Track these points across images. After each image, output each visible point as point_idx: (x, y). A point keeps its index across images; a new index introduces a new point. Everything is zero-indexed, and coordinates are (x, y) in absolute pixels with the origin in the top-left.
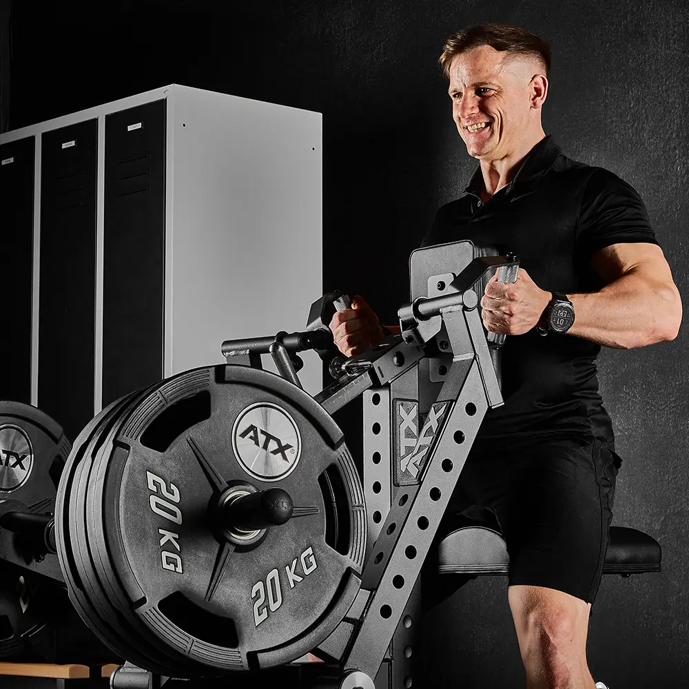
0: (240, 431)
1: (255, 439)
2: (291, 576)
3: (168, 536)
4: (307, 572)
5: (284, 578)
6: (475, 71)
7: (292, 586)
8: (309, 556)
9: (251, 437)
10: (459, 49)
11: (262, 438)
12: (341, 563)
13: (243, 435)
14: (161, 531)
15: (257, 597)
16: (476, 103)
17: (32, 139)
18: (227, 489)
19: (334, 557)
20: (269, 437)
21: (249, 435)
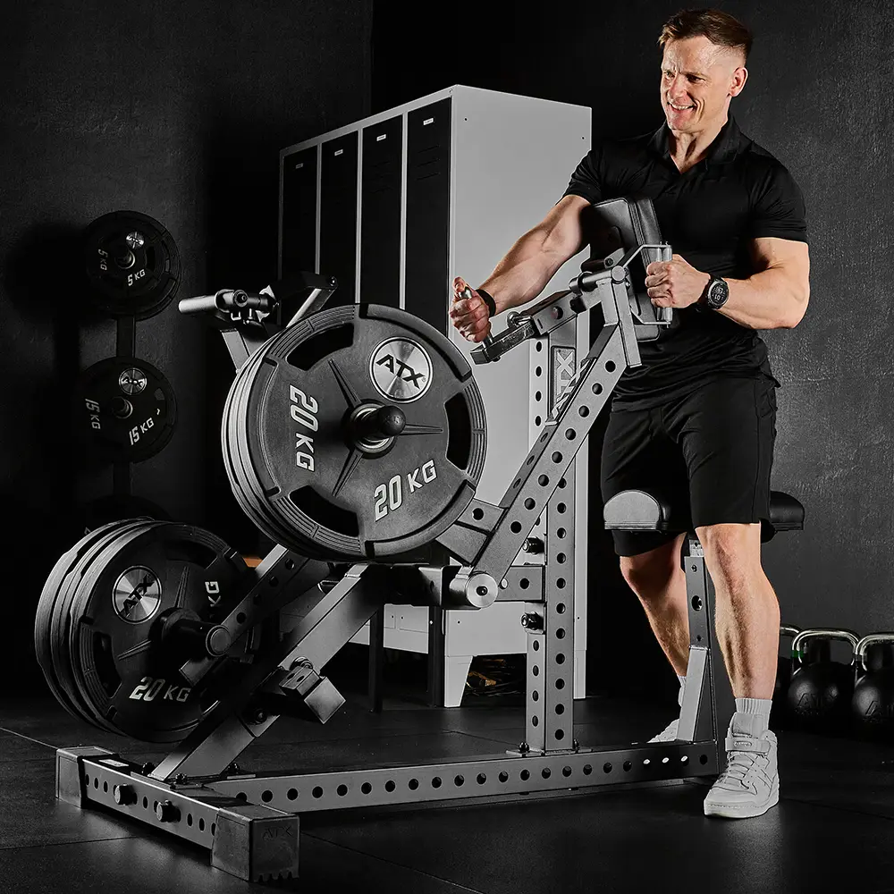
0: (377, 360)
1: (391, 367)
2: (412, 482)
3: (304, 440)
4: (427, 480)
5: (405, 484)
7: (412, 490)
8: (430, 467)
9: (387, 365)
11: (397, 367)
12: (459, 475)
13: (380, 363)
14: (298, 435)
15: (380, 496)
18: (360, 405)
19: (452, 470)
20: (403, 366)
21: (385, 363)
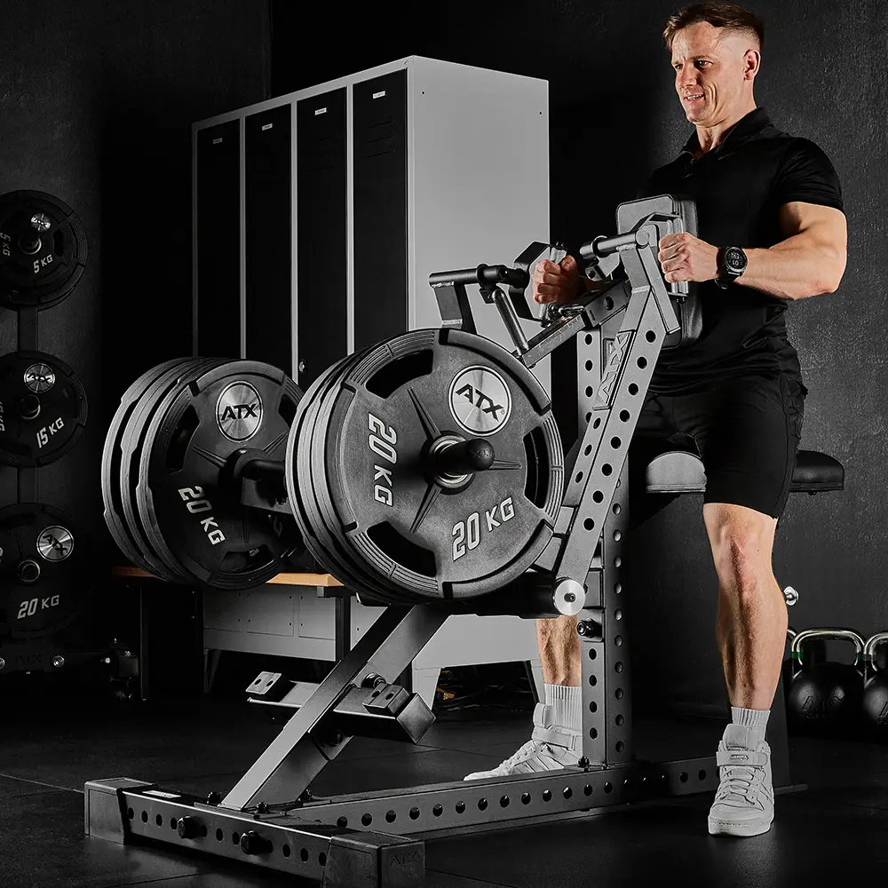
0: (456, 389)
1: (470, 397)
2: (490, 520)
3: (382, 472)
4: (505, 519)
5: (483, 522)
6: (695, 45)
7: (490, 529)
8: (508, 505)
9: (466, 395)
10: (680, 25)
11: (476, 397)
12: (537, 515)
13: (459, 392)
14: (376, 467)
15: (458, 535)
16: (694, 76)
17: (289, 106)
18: (440, 437)
19: (531, 509)
20: (483, 397)
21: (464, 393)
